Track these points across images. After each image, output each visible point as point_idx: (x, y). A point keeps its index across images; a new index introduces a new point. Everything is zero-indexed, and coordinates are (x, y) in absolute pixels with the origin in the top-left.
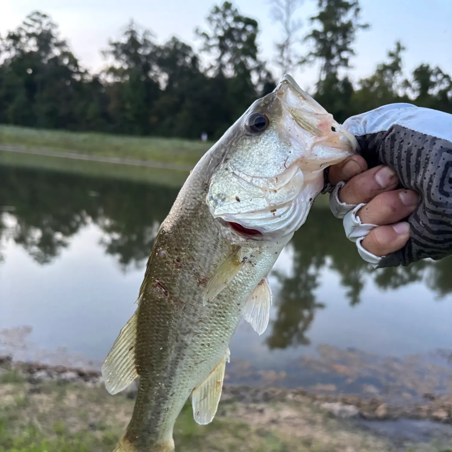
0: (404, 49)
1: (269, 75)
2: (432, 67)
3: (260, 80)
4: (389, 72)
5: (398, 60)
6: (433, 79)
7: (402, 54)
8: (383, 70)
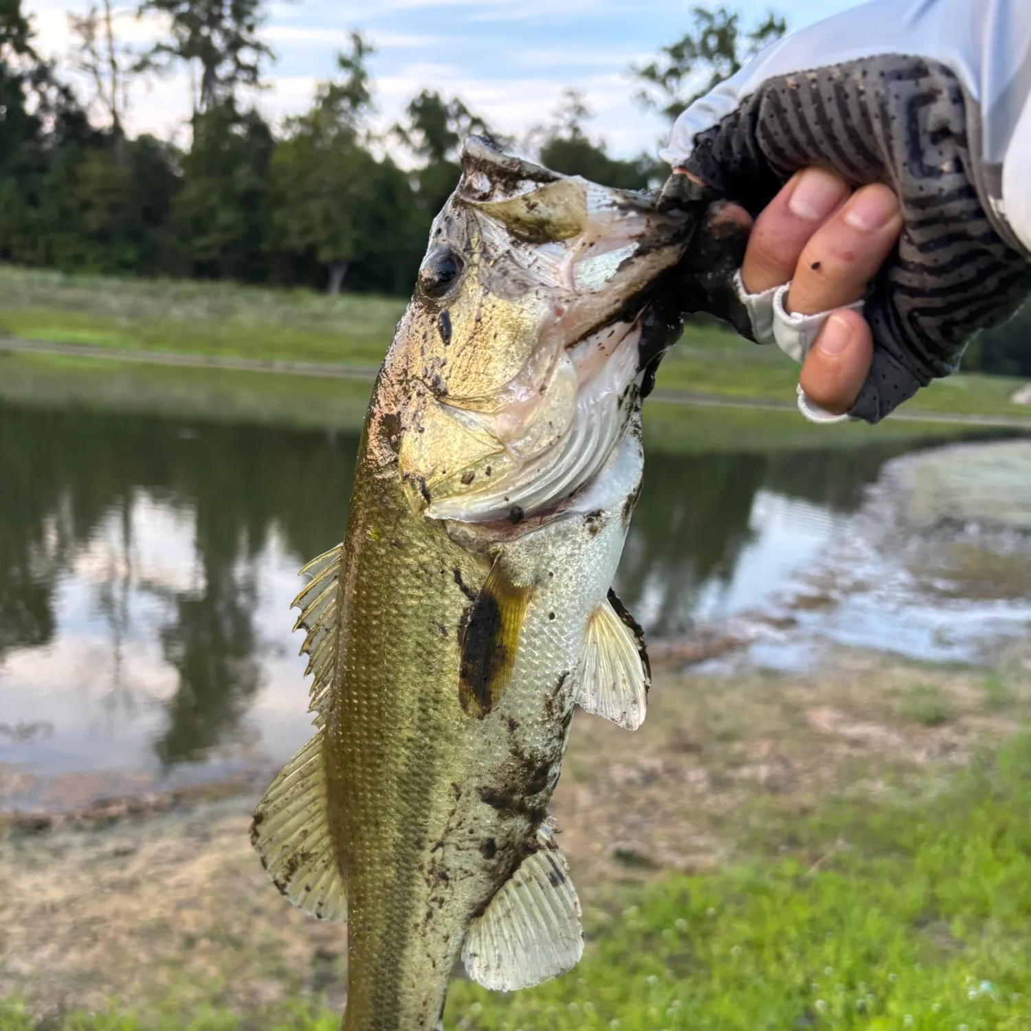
0: (370, 50)
1: (65, 92)
2: (446, 99)
3: (44, 106)
4: (345, 104)
5: (360, 76)
6: (452, 127)
7: (368, 63)
8: (332, 99)
